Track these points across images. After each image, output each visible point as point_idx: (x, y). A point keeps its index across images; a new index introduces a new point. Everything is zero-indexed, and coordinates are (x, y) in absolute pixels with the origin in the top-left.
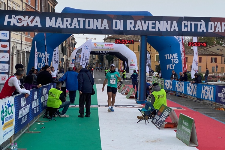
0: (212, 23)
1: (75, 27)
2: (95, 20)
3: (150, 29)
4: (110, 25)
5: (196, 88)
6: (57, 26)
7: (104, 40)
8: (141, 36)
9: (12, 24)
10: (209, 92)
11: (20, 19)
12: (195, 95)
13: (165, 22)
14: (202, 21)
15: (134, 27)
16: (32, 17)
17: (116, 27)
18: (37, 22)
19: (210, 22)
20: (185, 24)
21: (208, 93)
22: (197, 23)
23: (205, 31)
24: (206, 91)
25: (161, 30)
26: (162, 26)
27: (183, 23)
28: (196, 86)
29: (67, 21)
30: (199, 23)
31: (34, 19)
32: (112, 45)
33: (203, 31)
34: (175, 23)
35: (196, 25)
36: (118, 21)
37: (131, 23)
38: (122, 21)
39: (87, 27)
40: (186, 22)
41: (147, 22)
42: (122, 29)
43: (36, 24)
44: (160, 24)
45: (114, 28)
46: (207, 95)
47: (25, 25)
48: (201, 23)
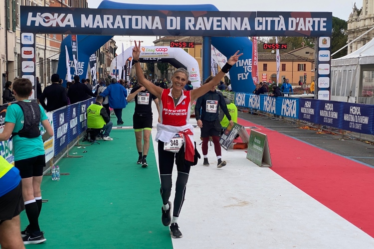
0: (294, 19)
1: (119, 27)
2: (144, 17)
3: (215, 28)
4: (164, 23)
5: (274, 103)
6: (95, 26)
7: (155, 42)
8: (204, 37)
9: (37, 24)
10: (291, 107)
11: (47, 18)
12: (273, 111)
13: (233, 19)
14: (281, 16)
15: (195, 26)
16: (63, 15)
17: (171, 26)
18: (69, 21)
19: (291, 17)
20: (259, 21)
21: (289, 108)
22: (274, 19)
23: (284, 29)
24: (287, 105)
25: (229, 29)
26: (230, 24)
27: (257, 19)
28: (275, 100)
29: (108, 19)
30: (276, 19)
31: (65, 17)
32: (166, 50)
33: (282, 29)
34: (246, 20)
35: (273, 22)
36: (174, 18)
37: (190, 21)
38: (179, 18)
39: (134, 27)
40: (260, 19)
41: (211, 19)
42: (179, 28)
43: (68, 23)
44: (227, 21)
45: (169, 27)
46: (289, 111)
47: (54, 25)
48: (279, 19)
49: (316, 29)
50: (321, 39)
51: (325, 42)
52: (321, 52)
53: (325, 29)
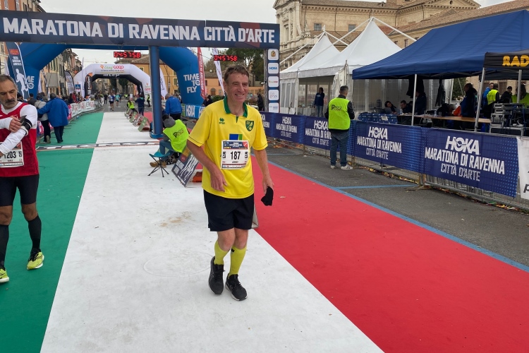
0: (243, 30)
1: (51, 33)
2: (81, 23)
3: (162, 37)
4: (104, 30)
6: (22, 32)
8: (150, 47)
13: (181, 27)
14: (231, 27)
15: (140, 34)
17: (114, 33)
19: (241, 28)
20: (208, 30)
22: (224, 29)
23: (234, 40)
25: (177, 38)
26: (178, 33)
27: (206, 28)
29: (37, 24)
30: (226, 29)
32: (122, 67)
33: (232, 40)
34: (195, 29)
35: (223, 32)
36: (115, 25)
37: (134, 28)
38: (121, 25)
39: (70, 33)
40: (210, 28)
41: (157, 27)
42: (122, 36)
44: (175, 30)
45: (110, 35)
48: (228, 29)
49: (265, 41)
50: (270, 51)
51: (273, 54)
52: (270, 65)
53: (273, 41)
